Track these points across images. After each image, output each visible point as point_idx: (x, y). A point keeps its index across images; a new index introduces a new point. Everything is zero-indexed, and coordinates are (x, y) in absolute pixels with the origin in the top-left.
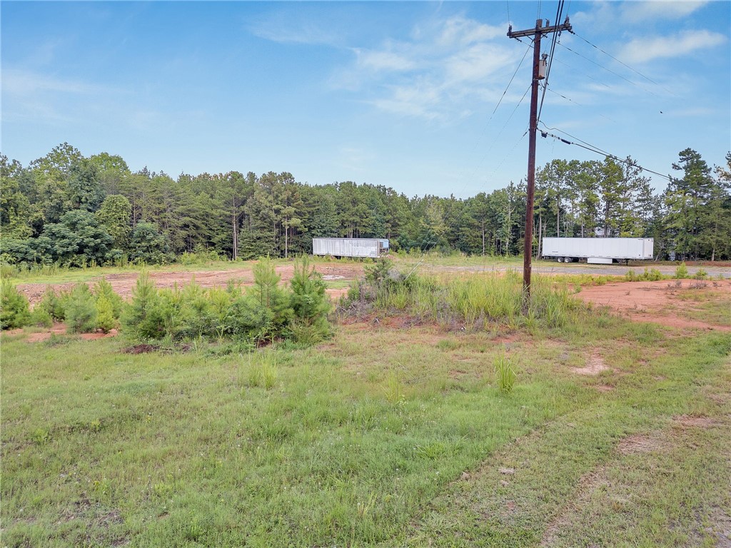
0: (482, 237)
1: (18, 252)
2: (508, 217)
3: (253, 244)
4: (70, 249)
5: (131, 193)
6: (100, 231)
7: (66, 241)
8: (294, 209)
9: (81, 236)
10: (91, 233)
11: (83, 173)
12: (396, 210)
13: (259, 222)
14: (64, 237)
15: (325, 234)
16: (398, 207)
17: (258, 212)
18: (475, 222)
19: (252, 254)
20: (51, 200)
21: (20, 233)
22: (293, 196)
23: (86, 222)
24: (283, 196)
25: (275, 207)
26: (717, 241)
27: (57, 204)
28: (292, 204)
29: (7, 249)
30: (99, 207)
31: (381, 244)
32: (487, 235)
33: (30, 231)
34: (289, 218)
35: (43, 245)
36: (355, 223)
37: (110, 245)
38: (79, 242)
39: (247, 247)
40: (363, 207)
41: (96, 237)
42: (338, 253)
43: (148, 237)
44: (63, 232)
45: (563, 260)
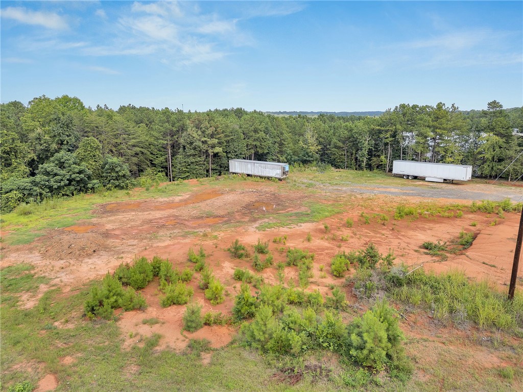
0: (345, 155)
1: (24, 189)
2: (366, 143)
3: (189, 167)
4: (62, 184)
5: (93, 130)
6: (83, 168)
7: (59, 178)
8: (217, 140)
9: (68, 172)
10: (77, 170)
11: (64, 122)
12: (282, 134)
13: (193, 151)
14: (56, 175)
16: (284, 131)
17: (191, 143)
18: (340, 144)
19: (188, 174)
20: (41, 145)
21: (21, 173)
22: (216, 131)
23: (71, 162)
24: (209, 132)
25: (203, 139)
26: (514, 169)
27: (46, 147)
28: (215, 137)
29: (14, 187)
30: (77, 147)
31: (284, 168)
32: (349, 154)
33: (28, 170)
34: (213, 147)
35: (43, 183)
36: (256, 146)
37: (89, 178)
38: (68, 178)
39: (184, 169)
40: (262, 134)
41: (80, 172)
42: (250, 173)
43: (117, 169)
44: (55, 171)
45: (408, 177)
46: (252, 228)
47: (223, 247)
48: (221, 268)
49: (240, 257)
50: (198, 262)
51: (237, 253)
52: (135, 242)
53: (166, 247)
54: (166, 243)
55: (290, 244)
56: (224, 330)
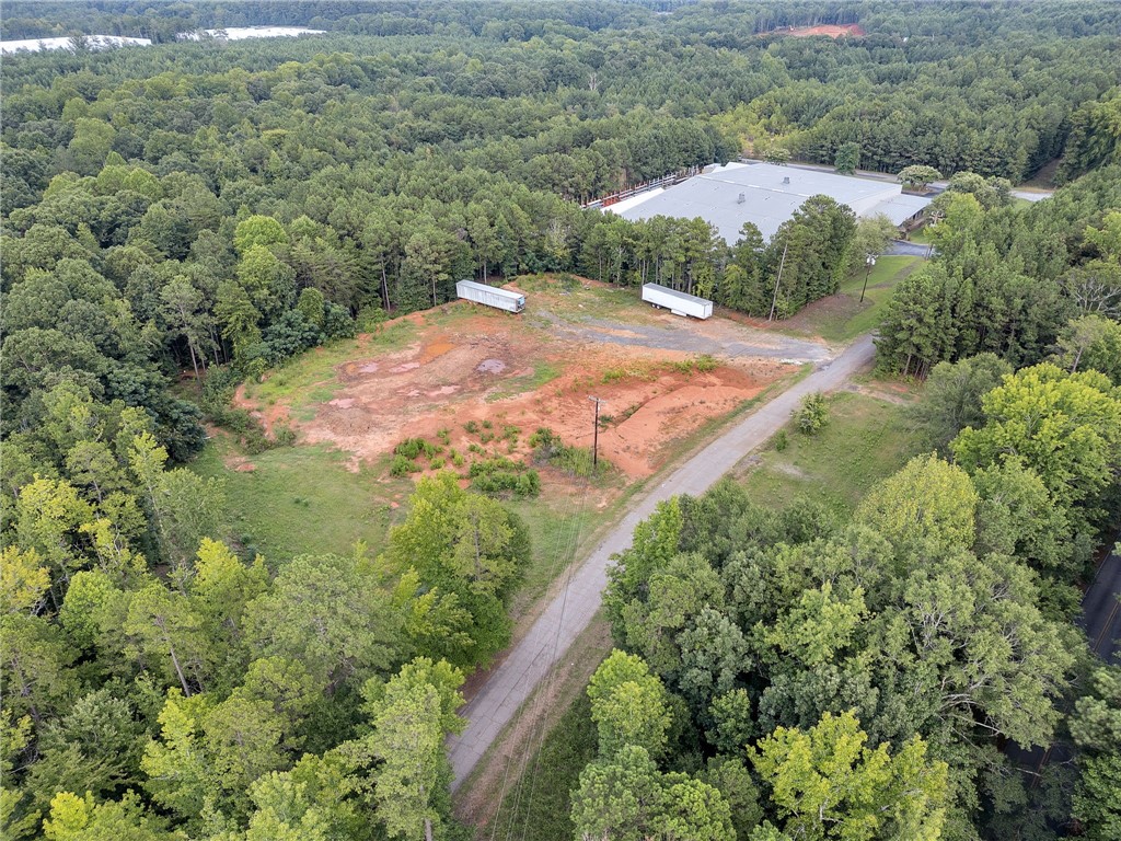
0: (598, 263)
2: (619, 255)
4: (296, 344)
6: (311, 325)
7: (293, 338)
8: (441, 266)
9: (299, 332)
12: (522, 230)
13: (414, 280)
15: (466, 277)
16: (524, 227)
22: (439, 256)
25: (425, 267)
28: (438, 261)
29: (258, 354)
31: (519, 302)
32: (603, 262)
34: (437, 272)
35: (281, 347)
36: (488, 258)
41: (309, 330)
42: (481, 301)
43: (342, 320)
44: (288, 333)
45: (656, 305)
46: (481, 399)
47: (460, 422)
48: (460, 441)
49: (472, 432)
50: (445, 436)
51: (471, 429)
52: (393, 418)
53: (418, 422)
54: (416, 419)
55: (509, 418)
56: (465, 481)
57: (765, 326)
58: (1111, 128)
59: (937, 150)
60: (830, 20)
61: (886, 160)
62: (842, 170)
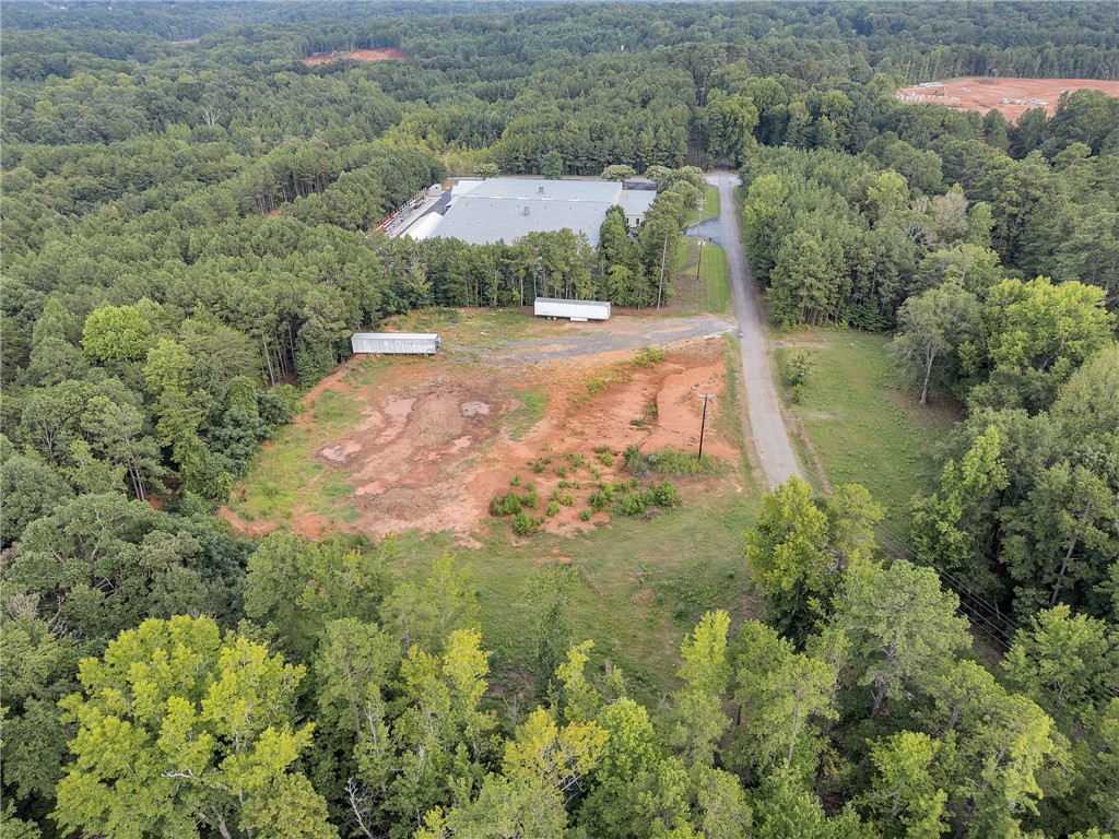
31: (437, 342)
42: (387, 351)
45: (552, 317)
46: (506, 440)
47: (516, 467)
48: (540, 483)
49: (539, 471)
50: (520, 484)
51: (535, 470)
52: (445, 484)
55: (556, 448)
57: (657, 314)
58: (740, 119)
59: (617, 151)
60: (363, 45)
61: (578, 164)
62: (549, 177)
